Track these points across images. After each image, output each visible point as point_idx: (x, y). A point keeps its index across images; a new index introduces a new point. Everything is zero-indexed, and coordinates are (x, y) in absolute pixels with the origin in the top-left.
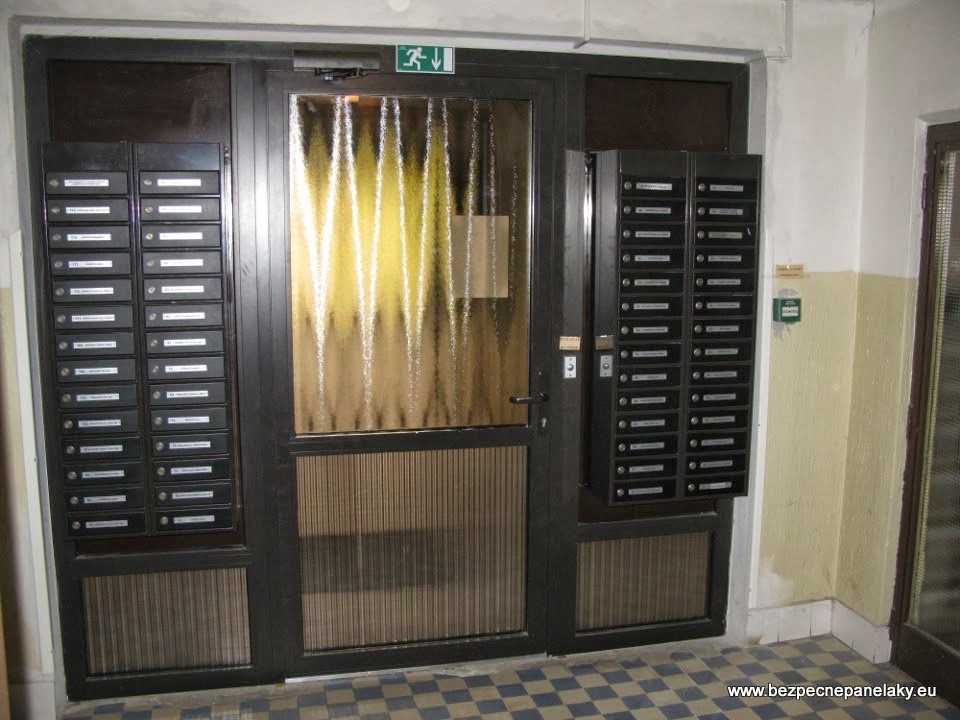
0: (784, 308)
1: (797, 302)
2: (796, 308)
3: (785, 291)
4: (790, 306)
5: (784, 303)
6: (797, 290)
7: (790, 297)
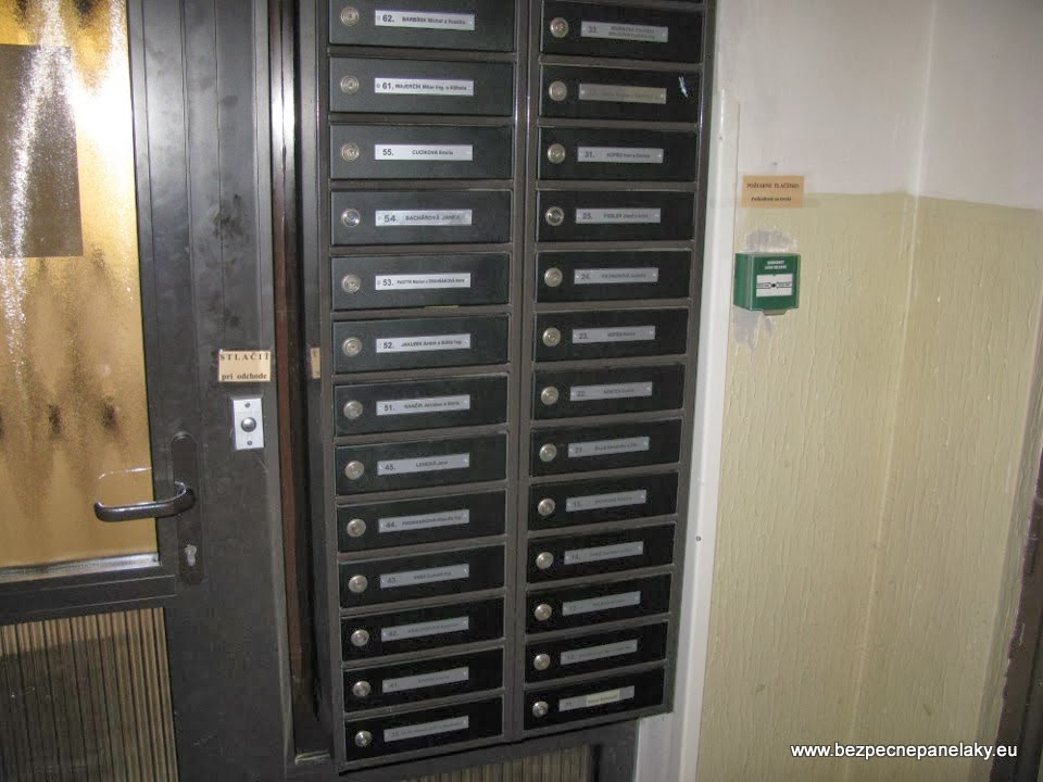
0: (761, 279)
1: (791, 264)
2: (788, 278)
3: (762, 237)
4: (774, 272)
5: (762, 264)
6: (787, 234)
7: (772, 250)
